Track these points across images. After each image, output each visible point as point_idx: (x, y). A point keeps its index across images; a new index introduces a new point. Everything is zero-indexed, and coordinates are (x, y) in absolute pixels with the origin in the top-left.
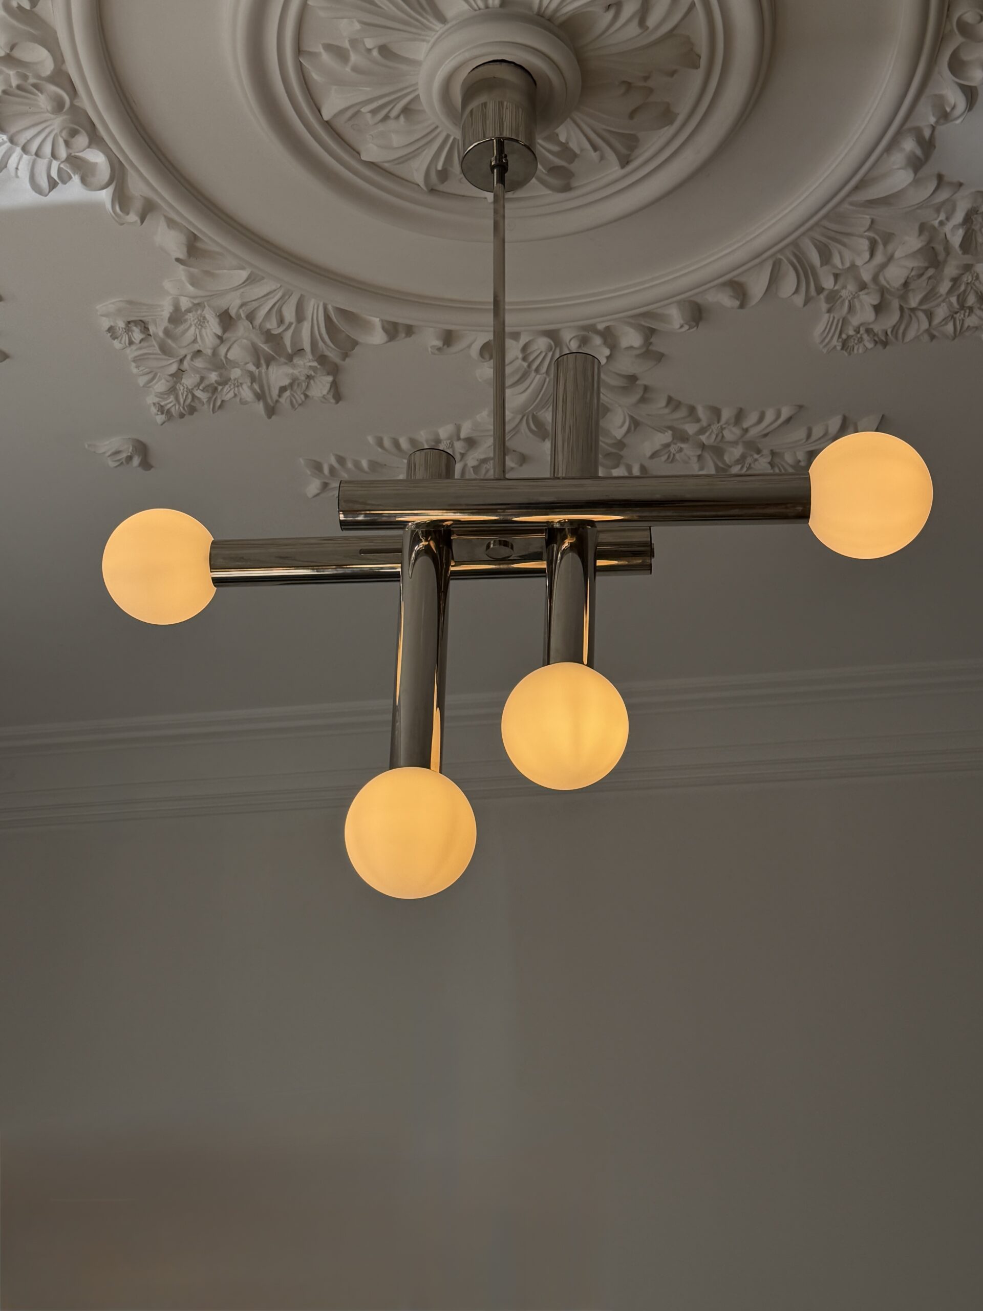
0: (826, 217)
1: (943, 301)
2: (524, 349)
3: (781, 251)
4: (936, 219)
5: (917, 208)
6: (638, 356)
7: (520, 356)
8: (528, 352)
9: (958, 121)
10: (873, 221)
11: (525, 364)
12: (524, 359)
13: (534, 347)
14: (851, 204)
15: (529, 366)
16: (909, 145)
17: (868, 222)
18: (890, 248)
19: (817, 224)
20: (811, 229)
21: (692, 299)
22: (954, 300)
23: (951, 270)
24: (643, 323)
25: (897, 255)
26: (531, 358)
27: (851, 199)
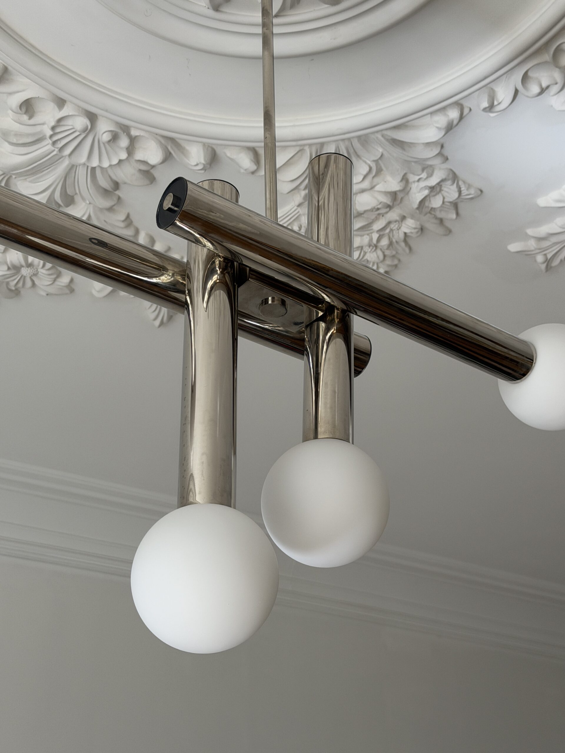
0: (359, 137)
1: (368, 235)
2: (60, 120)
3: (310, 145)
4: (419, 175)
5: (415, 162)
6: (140, 170)
7: (53, 124)
8: (62, 123)
9: (492, 115)
10: (382, 155)
11: (51, 133)
12: (53, 128)
13: (69, 122)
14: (383, 136)
15: (51, 137)
16: (454, 114)
17: (379, 156)
18: (376, 180)
19: (349, 139)
20: (343, 140)
21: (214, 147)
22: (375, 236)
23: (393, 215)
24: (169, 148)
25: (378, 188)
26: (58, 130)
27: (385, 132)
